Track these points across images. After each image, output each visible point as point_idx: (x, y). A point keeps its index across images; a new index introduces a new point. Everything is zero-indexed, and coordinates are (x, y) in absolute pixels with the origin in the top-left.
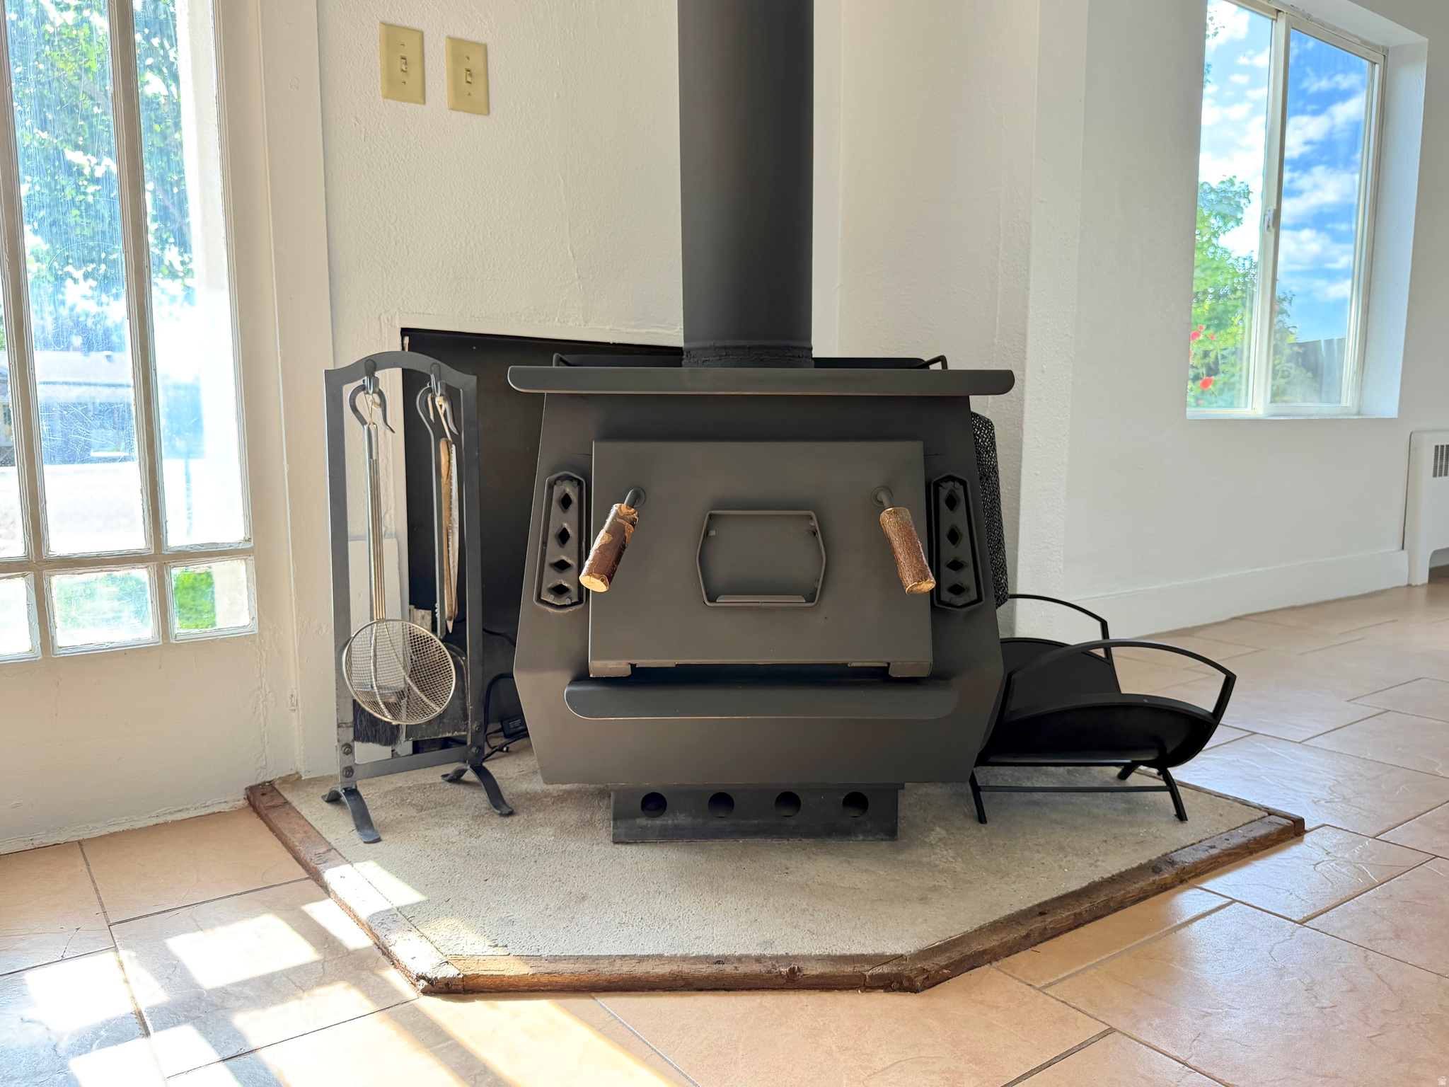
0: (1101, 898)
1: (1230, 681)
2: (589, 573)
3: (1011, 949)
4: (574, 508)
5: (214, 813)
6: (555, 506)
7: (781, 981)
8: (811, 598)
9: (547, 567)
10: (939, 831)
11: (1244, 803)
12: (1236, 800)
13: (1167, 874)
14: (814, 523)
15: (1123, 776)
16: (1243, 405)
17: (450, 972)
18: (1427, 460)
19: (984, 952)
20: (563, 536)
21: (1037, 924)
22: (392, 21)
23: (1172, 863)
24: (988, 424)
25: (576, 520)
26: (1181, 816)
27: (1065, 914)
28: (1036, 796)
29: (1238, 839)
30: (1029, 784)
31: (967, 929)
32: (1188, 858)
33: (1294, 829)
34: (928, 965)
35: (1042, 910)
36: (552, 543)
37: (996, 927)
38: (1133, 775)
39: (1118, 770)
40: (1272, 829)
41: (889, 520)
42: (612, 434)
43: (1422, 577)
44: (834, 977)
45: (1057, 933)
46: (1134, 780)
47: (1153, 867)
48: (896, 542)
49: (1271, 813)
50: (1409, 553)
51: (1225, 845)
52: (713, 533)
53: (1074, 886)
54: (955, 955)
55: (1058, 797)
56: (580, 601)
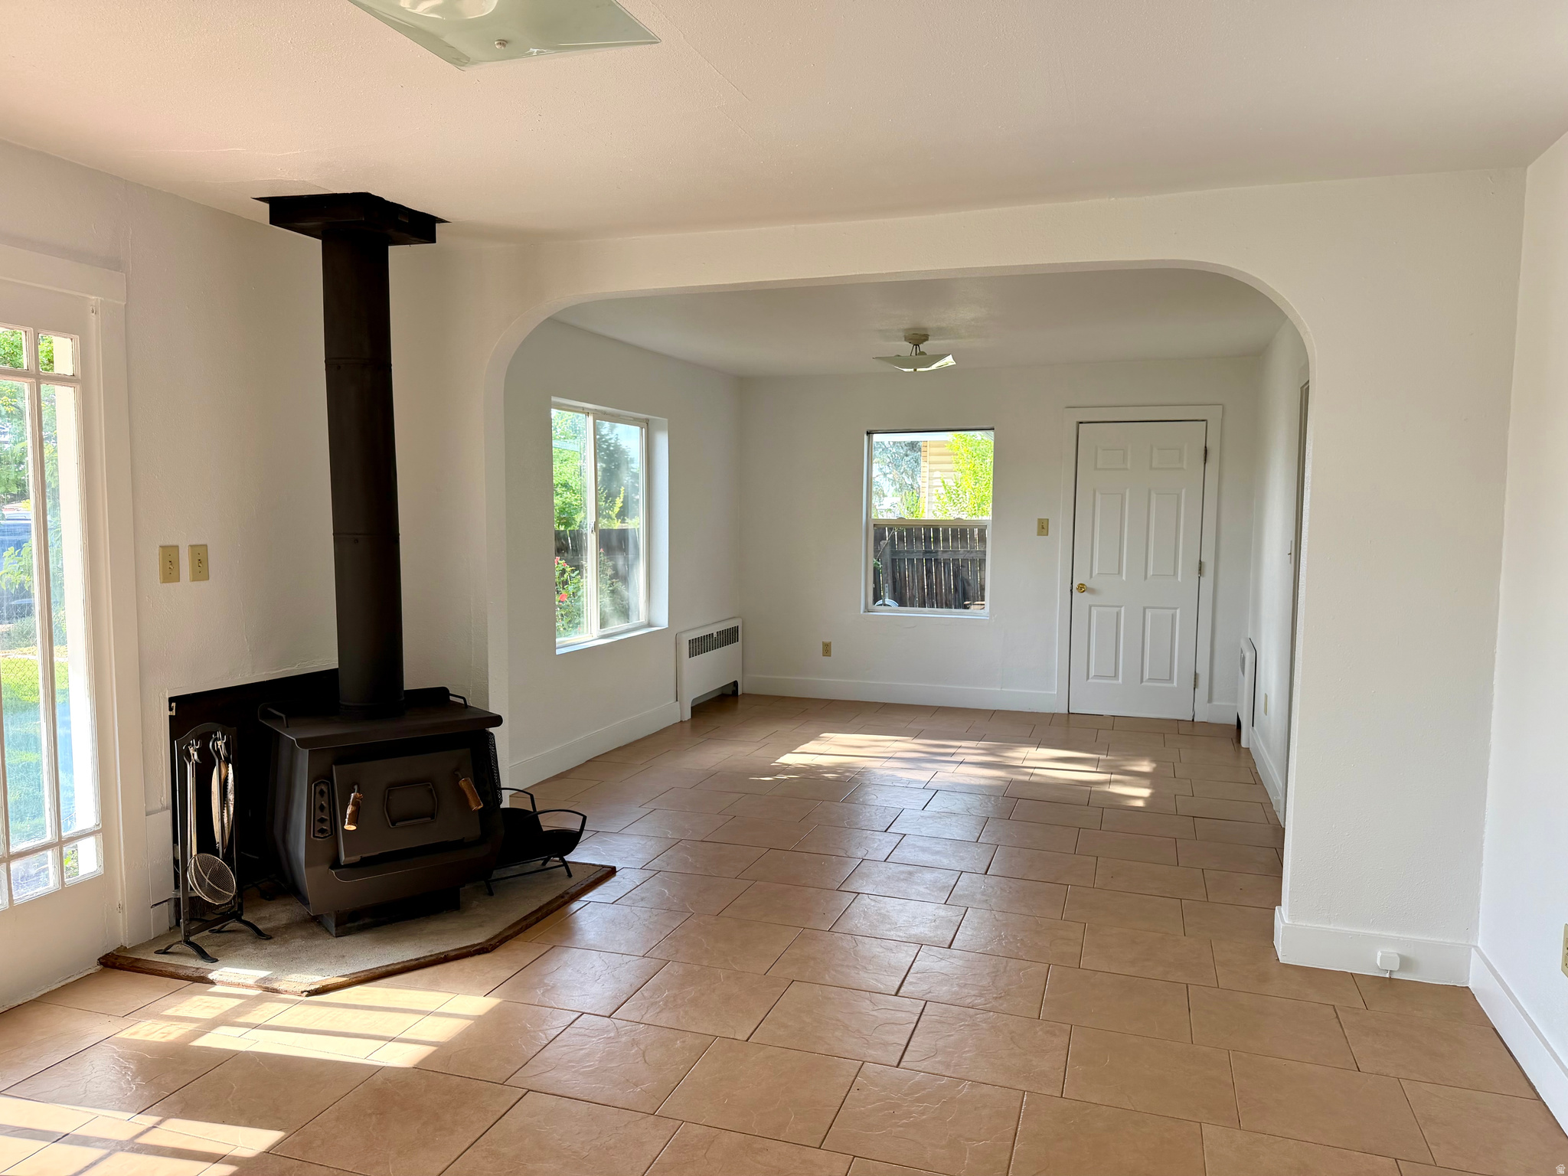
0: (545, 910)
1: (585, 818)
2: (349, 824)
3: (517, 934)
4: (326, 795)
5: (88, 975)
6: (318, 795)
7: (441, 960)
8: (432, 816)
9: (316, 822)
10: (475, 903)
11: (594, 865)
12: (590, 864)
13: (566, 898)
14: (431, 787)
15: (544, 864)
16: (585, 632)
17: (313, 987)
18: (685, 649)
19: (509, 936)
20: (322, 808)
21: (524, 923)
22: (164, 544)
23: (568, 893)
24: (492, 734)
25: (327, 801)
26: (570, 875)
27: (533, 918)
28: (510, 880)
29: (592, 879)
30: (505, 876)
31: (501, 930)
32: (573, 890)
33: (611, 872)
34: (492, 943)
35: (525, 918)
36: (318, 811)
37: (510, 927)
38: (549, 862)
39: (542, 861)
40: (604, 873)
41: (463, 783)
42: (339, 761)
43: (688, 715)
44: (460, 954)
45: (531, 925)
46: (549, 864)
47: (562, 896)
48: (467, 792)
49: (603, 866)
50: (680, 703)
51: (587, 883)
52: (390, 798)
53: (534, 909)
54: (500, 938)
55: (519, 878)
56: (332, 834)
